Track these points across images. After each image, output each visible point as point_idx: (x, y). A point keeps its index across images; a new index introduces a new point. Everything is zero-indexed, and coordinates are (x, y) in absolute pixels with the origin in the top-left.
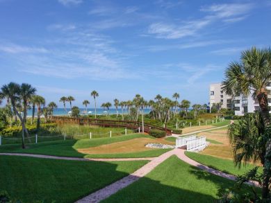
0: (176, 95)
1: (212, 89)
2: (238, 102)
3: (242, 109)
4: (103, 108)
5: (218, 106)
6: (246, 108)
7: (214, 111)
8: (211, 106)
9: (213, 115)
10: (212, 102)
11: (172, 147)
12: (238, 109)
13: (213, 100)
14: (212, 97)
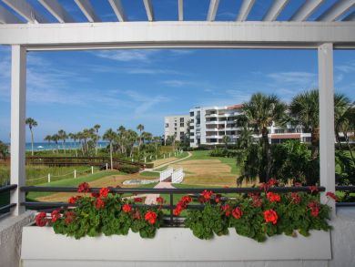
0: (141, 127)
1: (167, 121)
2: (193, 134)
3: (196, 141)
4: (47, 141)
5: (172, 138)
6: (199, 140)
7: (169, 144)
8: (166, 138)
9: (169, 147)
10: (167, 134)
11: (156, 181)
12: (193, 141)
13: (168, 133)
14: (167, 129)
